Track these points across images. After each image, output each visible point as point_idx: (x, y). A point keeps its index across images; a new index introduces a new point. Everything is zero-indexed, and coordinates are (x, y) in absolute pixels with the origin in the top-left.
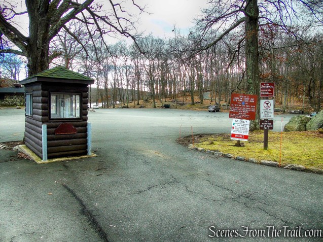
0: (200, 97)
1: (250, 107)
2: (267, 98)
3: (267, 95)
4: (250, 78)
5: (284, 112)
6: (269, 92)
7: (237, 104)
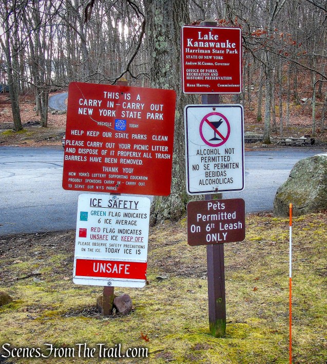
0: (40, 108)
1: (149, 142)
2: (214, 101)
3: (214, 85)
4: (160, 34)
5: (268, 142)
6: (222, 71)
7: (95, 127)
